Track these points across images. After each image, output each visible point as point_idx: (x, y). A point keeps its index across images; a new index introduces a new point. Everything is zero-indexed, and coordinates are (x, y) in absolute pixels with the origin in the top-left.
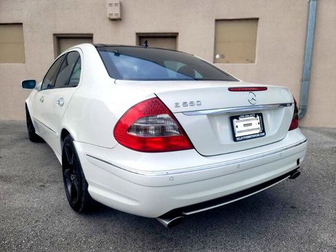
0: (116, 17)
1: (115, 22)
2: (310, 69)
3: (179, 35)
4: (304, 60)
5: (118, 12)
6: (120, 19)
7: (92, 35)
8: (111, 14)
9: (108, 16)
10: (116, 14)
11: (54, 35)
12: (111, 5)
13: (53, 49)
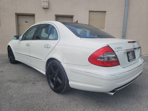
0: (46, 7)
1: (45, 9)
2: (125, 32)
3: (74, 16)
4: (123, 29)
5: (47, 5)
6: (48, 8)
7: (35, 14)
8: (44, 6)
9: (42, 6)
10: (46, 6)
11: (16, 14)
12: (44, 1)
13: (15, 20)
